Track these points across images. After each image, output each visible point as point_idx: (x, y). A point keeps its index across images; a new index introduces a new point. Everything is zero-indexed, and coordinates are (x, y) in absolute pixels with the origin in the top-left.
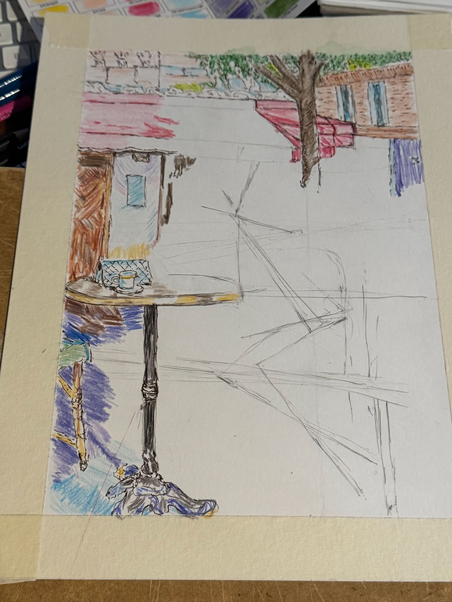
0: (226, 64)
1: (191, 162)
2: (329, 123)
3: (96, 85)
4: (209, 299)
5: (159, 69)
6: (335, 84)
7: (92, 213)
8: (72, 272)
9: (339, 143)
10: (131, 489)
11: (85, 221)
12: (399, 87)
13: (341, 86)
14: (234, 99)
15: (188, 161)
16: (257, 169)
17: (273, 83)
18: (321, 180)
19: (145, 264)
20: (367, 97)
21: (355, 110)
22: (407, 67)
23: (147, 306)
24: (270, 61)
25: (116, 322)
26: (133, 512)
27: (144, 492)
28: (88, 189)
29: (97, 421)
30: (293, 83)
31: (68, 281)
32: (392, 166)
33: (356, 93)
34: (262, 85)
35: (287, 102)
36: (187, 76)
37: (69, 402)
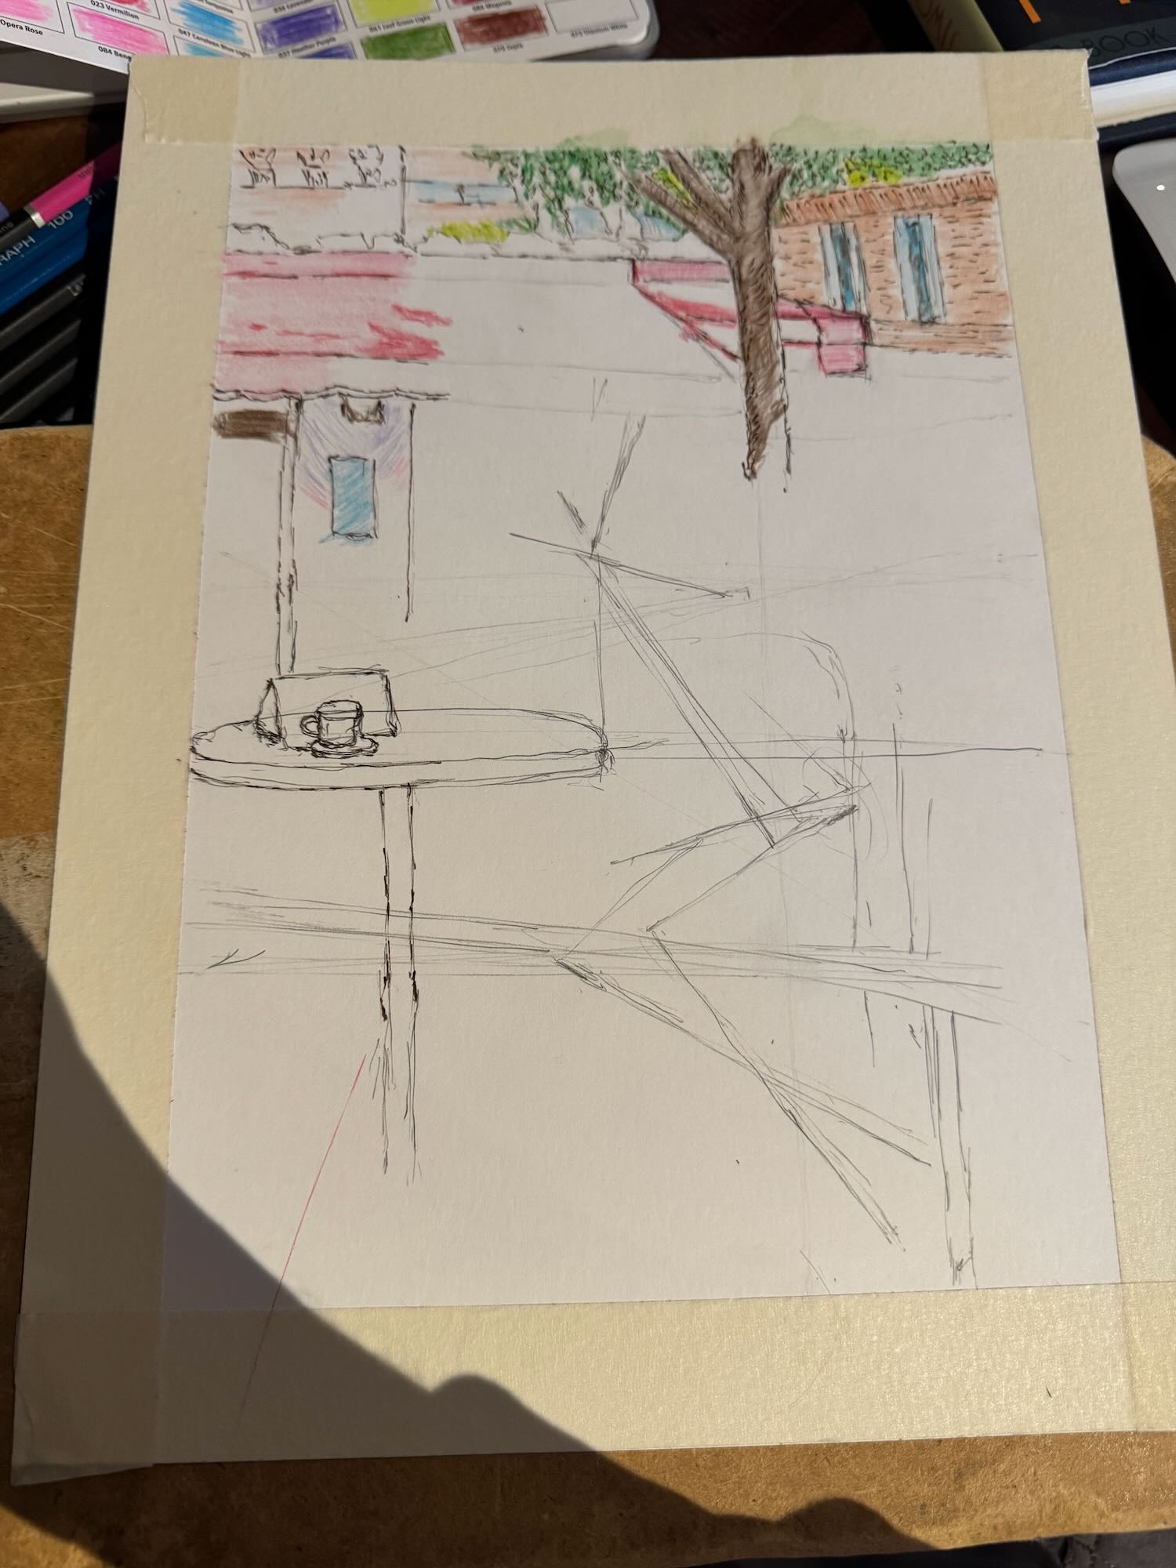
2: (807, 315)
3: (256, 234)
5: (402, 188)
6: (817, 220)
9: (832, 366)
12: (965, 228)
13: (831, 224)
14: (581, 260)
16: (639, 434)
17: (673, 218)
18: (793, 458)
20: (893, 252)
22: (981, 179)
24: (662, 163)
30: (720, 217)
33: (867, 241)
34: (648, 222)
35: (706, 264)
36: (469, 204)
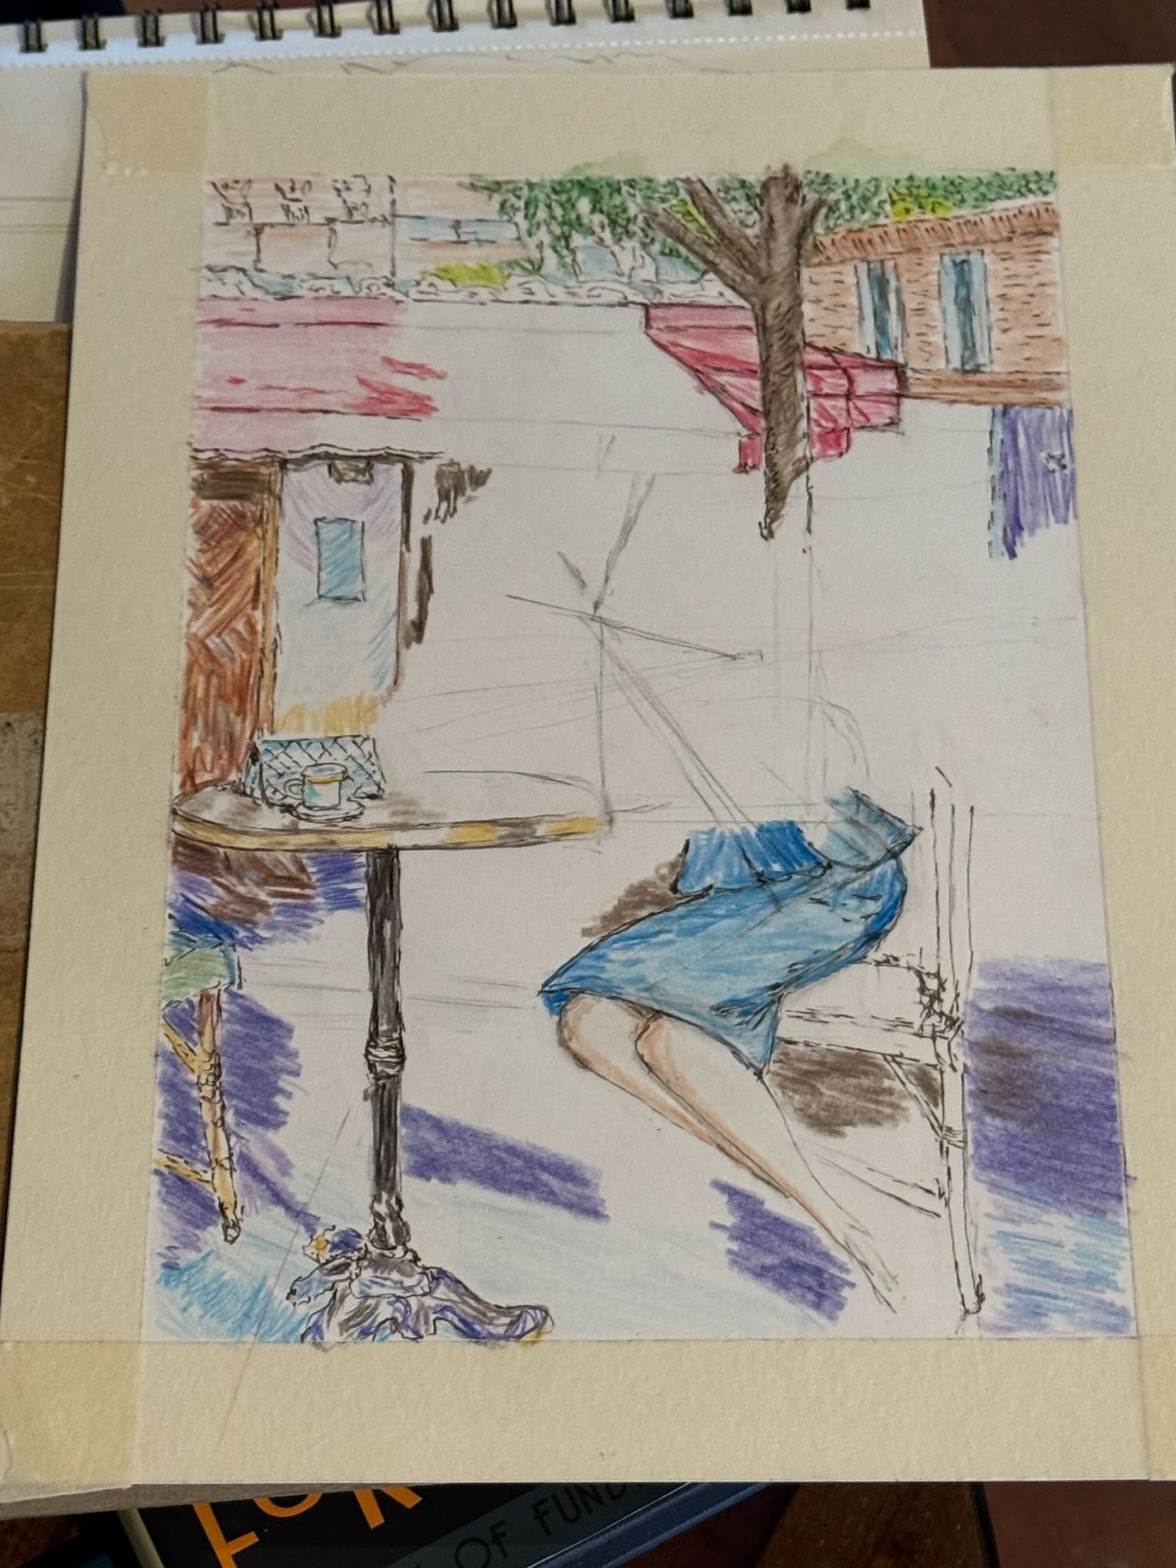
0: (568, 206)
1: (479, 479)
2: (837, 366)
3: (231, 277)
4: (527, 831)
5: (392, 224)
6: (853, 258)
7: (231, 620)
8: (186, 770)
9: (862, 419)
11: (212, 641)
12: (1019, 267)
13: (869, 263)
14: (589, 305)
15: (471, 477)
16: (647, 493)
17: (692, 258)
18: (814, 518)
19: (367, 747)
20: (937, 294)
22: (1042, 210)
23: (375, 850)
24: (683, 195)
25: (297, 891)
26: (352, 1334)
27: (376, 1290)
28: (219, 559)
29: (260, 1129)
30: (745, 256)
31: (177, 792)
32: (997, 477)
33: (909, 281)
34: (664, 262)
35: (728, 311)
36: (465, 243)
37: (190, 1084)
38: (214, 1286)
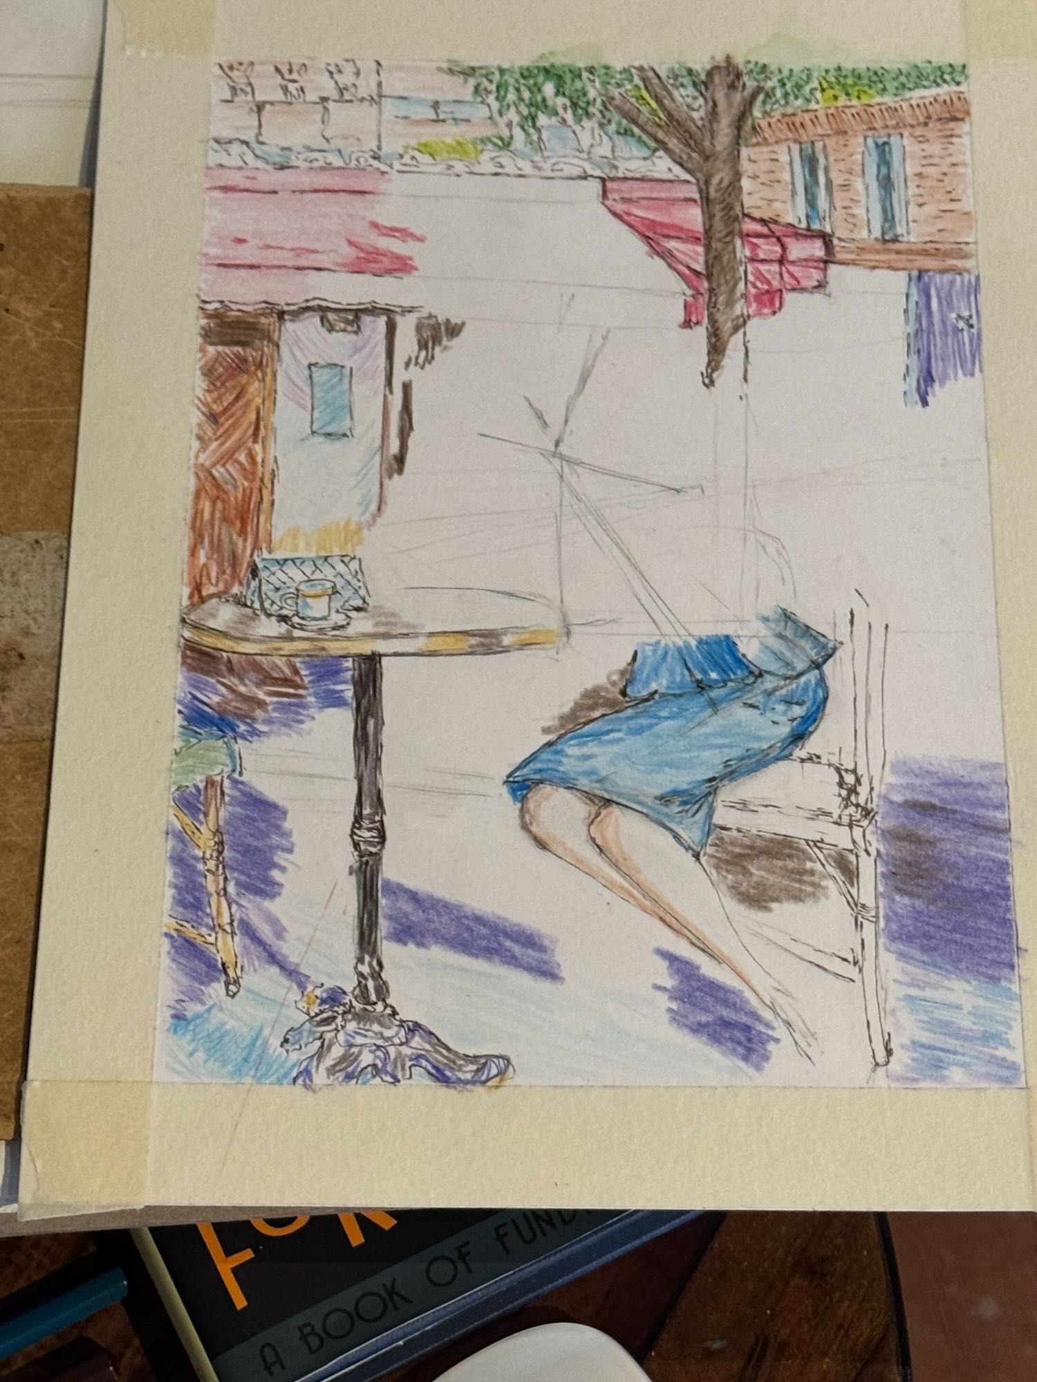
0: (535, 90)
1: (454, 330)
2: (772, 234)
3: (236, 148)
4: (494, 641)
5: (379, 103)
6: (787, 140)
7: (235, 452)
8: (193, 583)
9: (794, 283)
10: (333, 1034)
11: (218, 471)
12: (935, 148)
13: (800, 143)
14: (552, 178)
15: (447, 330)
16: (603, 345)
17: (644, 137)
18: (750, 368)
19: (354, 565)
20: (861, 172)
21: (832, 204)
22: (955, 99)
23: (360, 656)
24: (637, 81)
25: (291, 691)
26: (337, 1078)
27: (359, 1040)
28: (224, 398)
29: (258, 899)
30: (691, 137)
31: (185, 602)
32: (912, 334)
33: (836, 160)
34: (619, 141)
35: (676, 184)
36: (443, 121)
37: (196, 858)
38: (218, 1034)
